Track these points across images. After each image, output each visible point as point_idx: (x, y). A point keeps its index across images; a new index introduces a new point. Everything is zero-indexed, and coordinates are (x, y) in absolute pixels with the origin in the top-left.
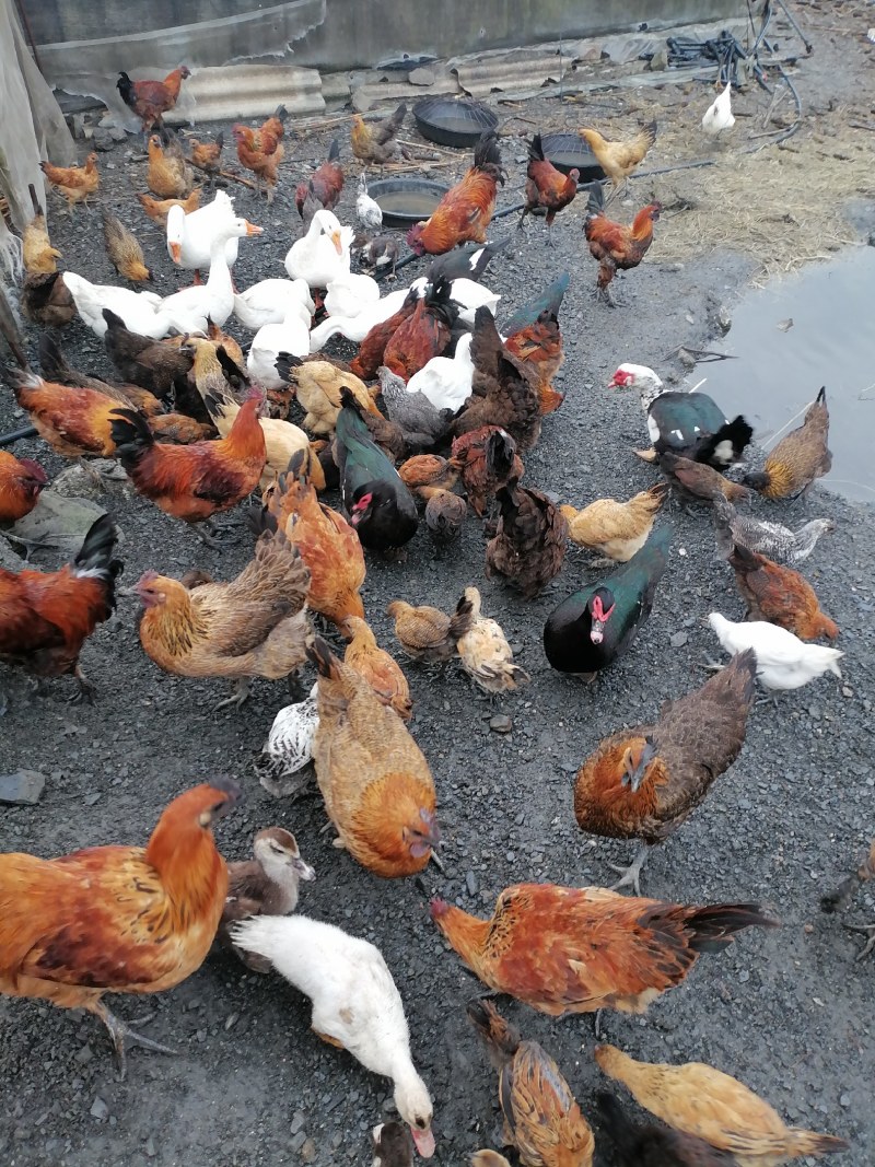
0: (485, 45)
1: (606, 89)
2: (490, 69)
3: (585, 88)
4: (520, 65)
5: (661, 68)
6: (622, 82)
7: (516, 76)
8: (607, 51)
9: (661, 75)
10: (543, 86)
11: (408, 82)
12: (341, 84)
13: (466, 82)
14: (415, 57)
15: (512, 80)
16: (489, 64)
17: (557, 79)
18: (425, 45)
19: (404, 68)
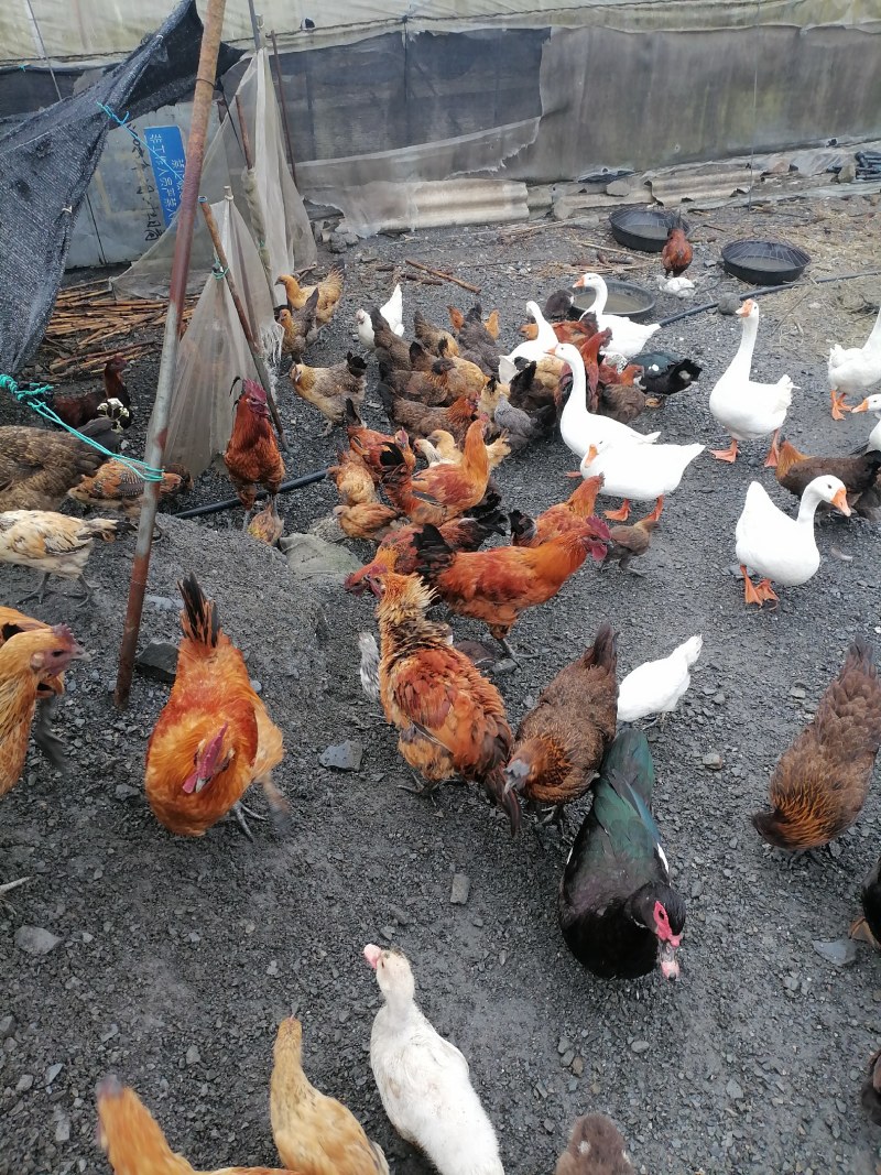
0: (680, 159)
1: (792, 200)
2: (683, 181)
3: (773, 199)
4: (711, 178)
5: (849, 180)
6: (809, 194)
7: (706, 187)
8: (795, 164)
9: (848, 187)
10: (732, 196)
11: (605, 193)
12: (544, 195)
13: (659, 193)
14: (613, 171)
15: (702, 191)
16: (681, 177)
17: (745, 190)
18: (624, 160)
19: (602, 181)
